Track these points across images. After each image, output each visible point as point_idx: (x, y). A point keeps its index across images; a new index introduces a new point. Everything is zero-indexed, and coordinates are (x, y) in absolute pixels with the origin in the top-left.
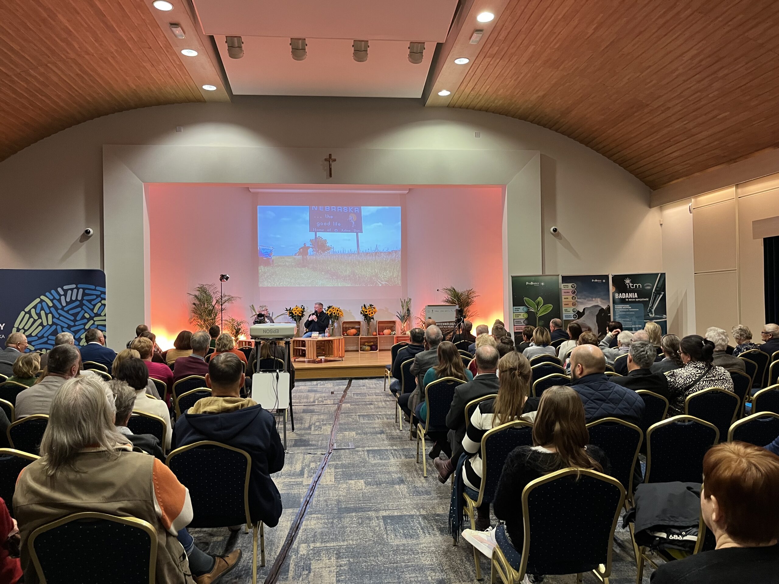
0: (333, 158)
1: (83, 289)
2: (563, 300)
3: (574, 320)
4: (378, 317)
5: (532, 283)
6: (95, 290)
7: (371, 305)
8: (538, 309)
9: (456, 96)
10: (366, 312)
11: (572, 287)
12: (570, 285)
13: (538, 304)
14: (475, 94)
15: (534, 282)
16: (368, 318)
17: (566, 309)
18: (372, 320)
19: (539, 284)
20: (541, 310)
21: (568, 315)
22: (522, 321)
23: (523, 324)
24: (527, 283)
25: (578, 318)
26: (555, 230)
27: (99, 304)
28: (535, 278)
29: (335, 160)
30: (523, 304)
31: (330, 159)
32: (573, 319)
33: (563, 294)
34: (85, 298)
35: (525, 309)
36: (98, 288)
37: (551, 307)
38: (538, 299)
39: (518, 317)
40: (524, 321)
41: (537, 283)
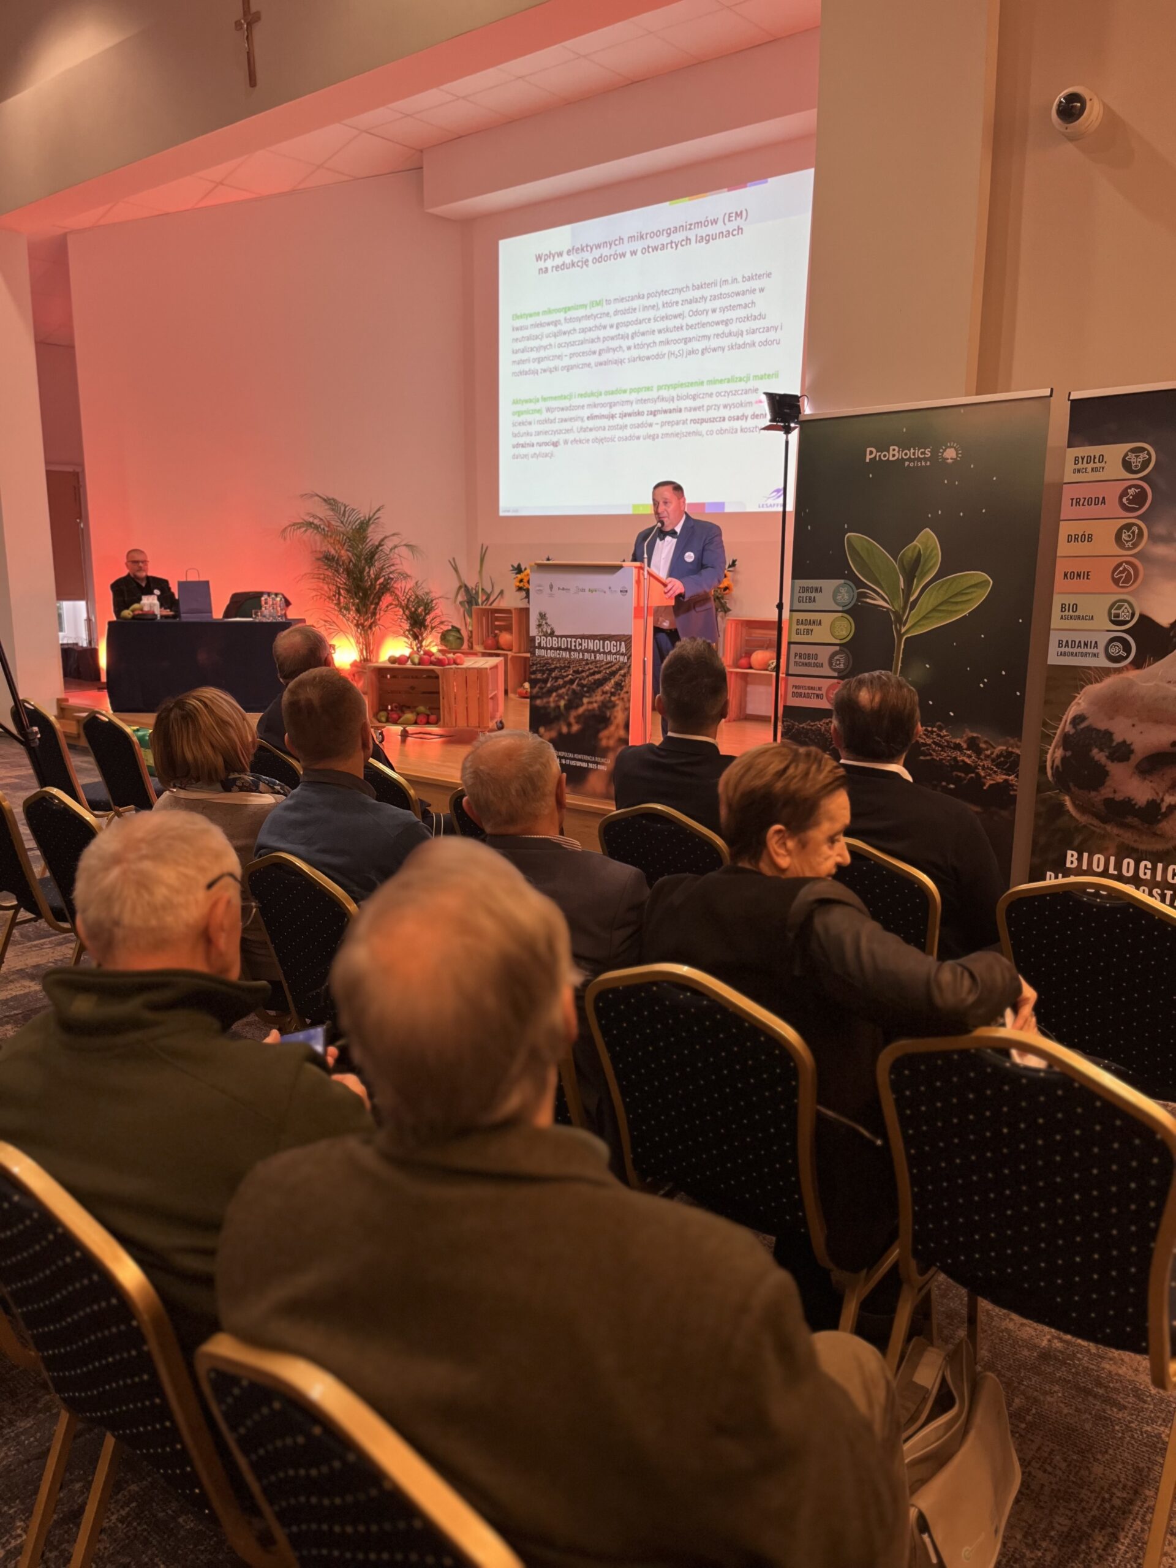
2: (1064, 548)
3: (1107, 672)
5: (894, 453)
8: (909, 592)
11: (1127, 465)
12: (1115, 452)
13: (912, 570)
15: (904, 446)
17: (1069, 600)
19: (934, 457)
20: (927, 602)
21: (1078, 637)
22: (824, 654)
23: (826, 671)
25: (1138, 664)
26: (1071, 110)
28: (922, 424)
29: (258, 18)
30: (837, 568)
31: (245, 19)
32: (1103, 662)
33: (1067, 510)
37: (983, 584)
38: (915, 542)
39: (808, 632)
40: (835, 654)
41: (918, 454)
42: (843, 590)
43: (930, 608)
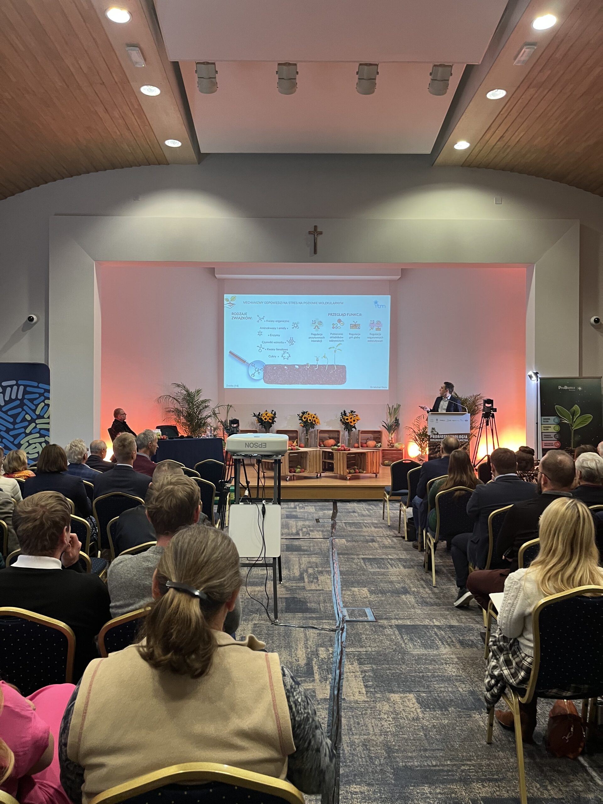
0: (319, 230)
1: (25, 386)
4: (360, 426)
5: (566, 388)
6: (38, 387)
7: (352, 412)
8: (573, 419)
9: (477, 149)
10: (347, 419)
13: (573, 414)
14: (502, 146)
15: (568, 386)
16: (348, 426)
18: (353, 429)
19: (576, 389)
20: (578, 422)
22: (552, 435)
23: (554, 439)
24: (560, 387)
26: (597, 321)
27: (43, 404)
28: (570, 381)
29: (321, 233)
30: (554, 414)
31: (315, 232)
34: (27, 396)
35: (557, 420)
36: (40, 385)
37: (591, 417)
38: (573, 408)
39: (547, 429)
40: (556, 434)
41: (572, 388)
42: (556, 419)
43: (579, 422)
